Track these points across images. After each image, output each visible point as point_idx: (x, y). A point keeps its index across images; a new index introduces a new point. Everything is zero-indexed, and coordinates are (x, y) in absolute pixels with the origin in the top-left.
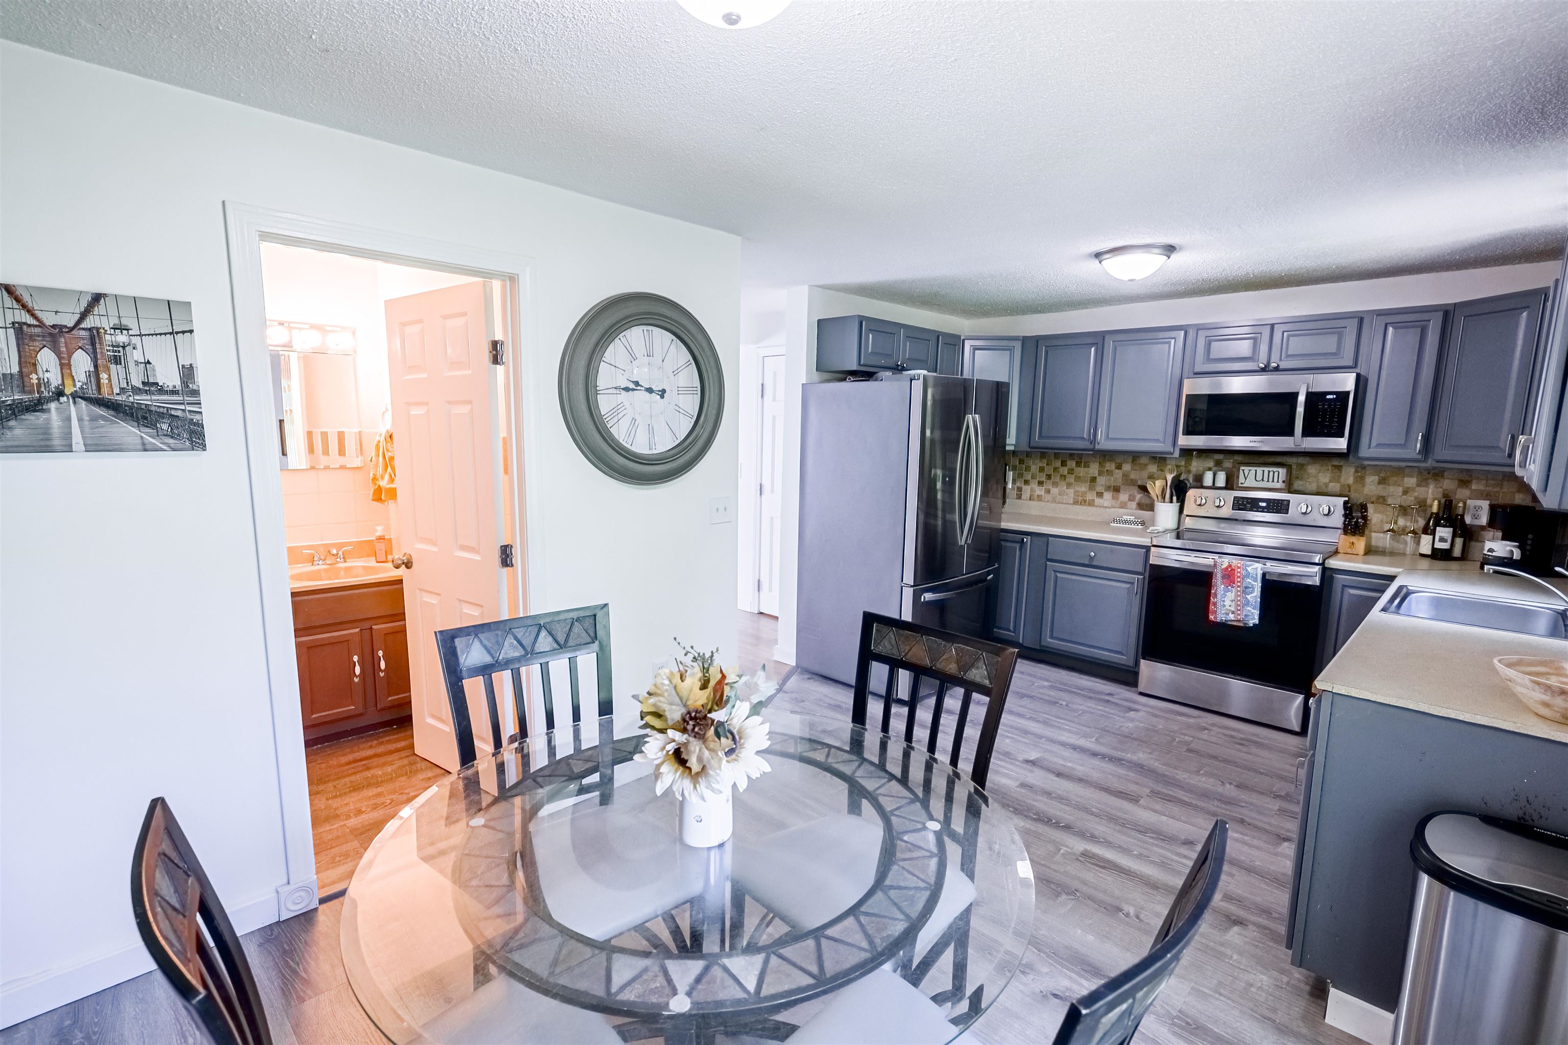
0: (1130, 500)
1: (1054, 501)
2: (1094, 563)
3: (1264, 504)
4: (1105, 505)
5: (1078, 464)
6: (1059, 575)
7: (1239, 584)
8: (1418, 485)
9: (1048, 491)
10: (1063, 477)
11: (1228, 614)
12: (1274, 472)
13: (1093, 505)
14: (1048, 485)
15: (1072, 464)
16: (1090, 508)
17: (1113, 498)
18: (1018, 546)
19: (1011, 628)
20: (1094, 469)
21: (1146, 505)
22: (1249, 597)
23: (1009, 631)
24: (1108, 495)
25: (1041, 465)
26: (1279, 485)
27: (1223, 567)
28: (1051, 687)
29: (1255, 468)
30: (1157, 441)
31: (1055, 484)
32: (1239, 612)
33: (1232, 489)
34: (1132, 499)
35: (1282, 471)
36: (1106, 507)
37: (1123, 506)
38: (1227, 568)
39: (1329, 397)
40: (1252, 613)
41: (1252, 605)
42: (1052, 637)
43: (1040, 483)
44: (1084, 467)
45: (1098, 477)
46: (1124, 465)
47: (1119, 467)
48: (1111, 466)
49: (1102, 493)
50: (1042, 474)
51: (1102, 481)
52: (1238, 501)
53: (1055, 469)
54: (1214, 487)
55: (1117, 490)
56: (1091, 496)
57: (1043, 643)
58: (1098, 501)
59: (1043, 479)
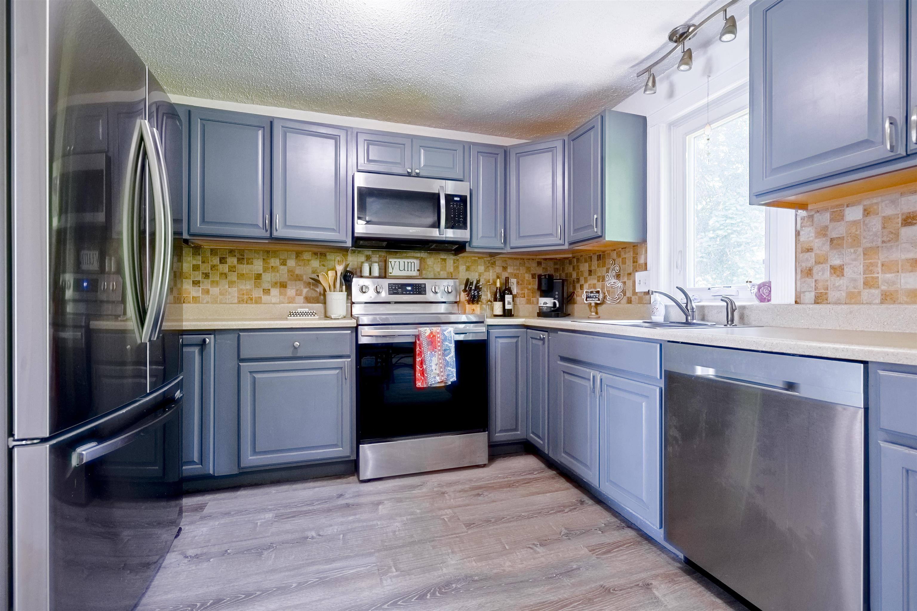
0: (297, 295)
1: (215, 301)
2: (299, 355)
3: (409, 288)
4: (273, 301)
5: (240, 260)
6: (257, 376)
7: (439, 348)
8: (485, 271)
9: (207, 292)
10: (224, 275)
11: (435, 377)
12: (411, 263)
13: (261, 303)
14: (206, 284)
15: (232, 261)
16: (259, 305)
17: (281, 294)
18: (196, 350)
19: (196, 459)
20: (258, 266)
21: (313, 298)
22: (447, 358)
23: (193, 463)
24: (275, 292)
25: (195, 262)
26: (415, 273)
27: (427, 334)
28: (280, 517)
29: (399, 260)
30: (333, 230)
31: (215, 283)
32: (442, 374)
33: (385, 277)
34: (299, 293)
35: (417, 262)
36: (274, 304)
37: (291, 301)
38: (429, 335)
39: (456, 199)
40: (452, 372)
41: (451, 364)
42: (255, 452)
43: (196, 283)
44: (248, 263)
45: (263, 274)
46: (288, 261)
47: (284, 263)
48: (274, 262)
49: (269, 290)
50: (197, 273)
51: (267, 277)
52: (392, 287)
53: (213, 267)
54: (371, 276)
55: (283, 285)
56: (257, 293)
57: (242, 465)
58: (265, 298)
59: (199, 278)
